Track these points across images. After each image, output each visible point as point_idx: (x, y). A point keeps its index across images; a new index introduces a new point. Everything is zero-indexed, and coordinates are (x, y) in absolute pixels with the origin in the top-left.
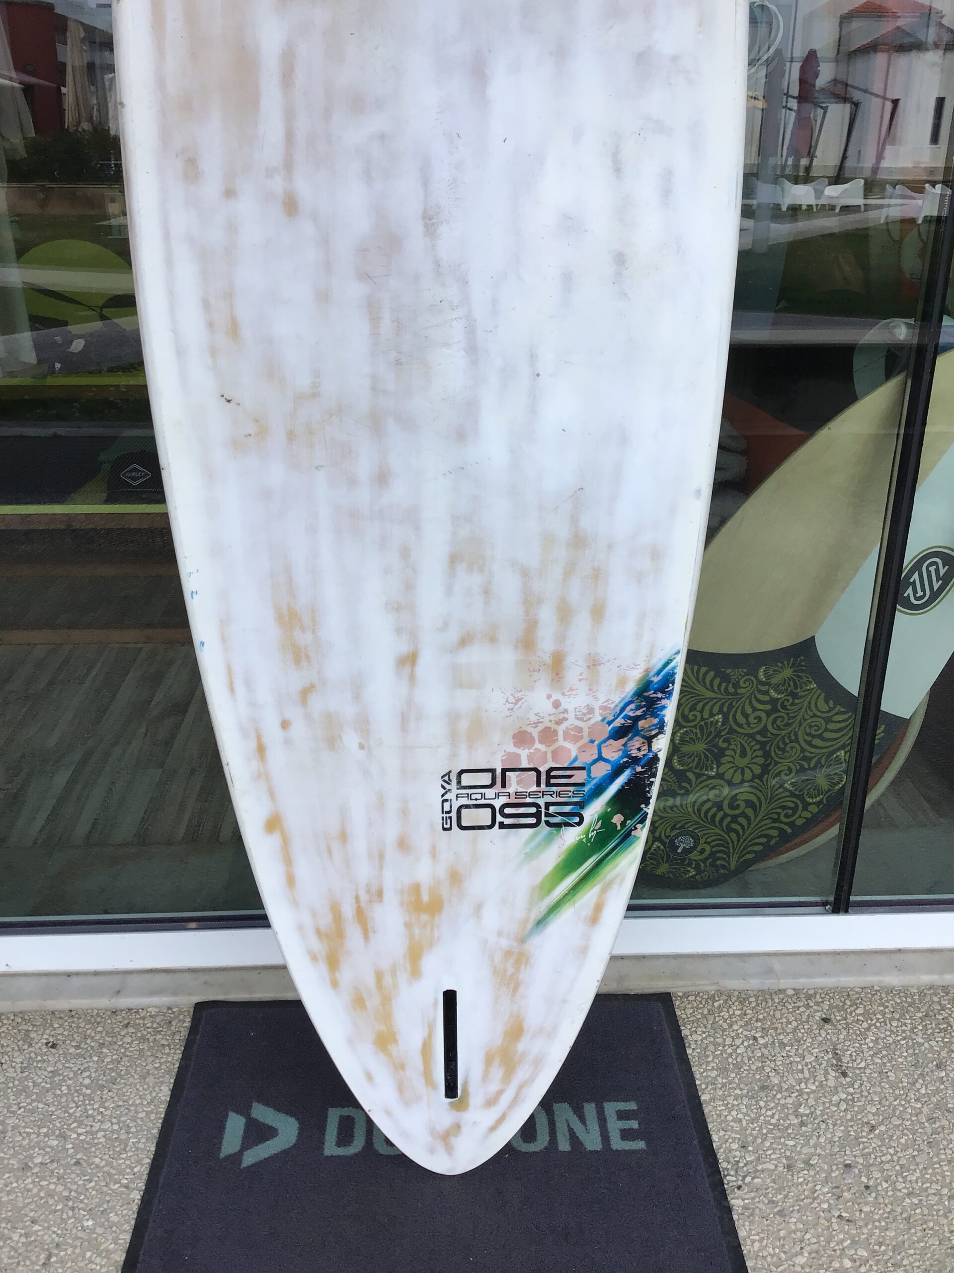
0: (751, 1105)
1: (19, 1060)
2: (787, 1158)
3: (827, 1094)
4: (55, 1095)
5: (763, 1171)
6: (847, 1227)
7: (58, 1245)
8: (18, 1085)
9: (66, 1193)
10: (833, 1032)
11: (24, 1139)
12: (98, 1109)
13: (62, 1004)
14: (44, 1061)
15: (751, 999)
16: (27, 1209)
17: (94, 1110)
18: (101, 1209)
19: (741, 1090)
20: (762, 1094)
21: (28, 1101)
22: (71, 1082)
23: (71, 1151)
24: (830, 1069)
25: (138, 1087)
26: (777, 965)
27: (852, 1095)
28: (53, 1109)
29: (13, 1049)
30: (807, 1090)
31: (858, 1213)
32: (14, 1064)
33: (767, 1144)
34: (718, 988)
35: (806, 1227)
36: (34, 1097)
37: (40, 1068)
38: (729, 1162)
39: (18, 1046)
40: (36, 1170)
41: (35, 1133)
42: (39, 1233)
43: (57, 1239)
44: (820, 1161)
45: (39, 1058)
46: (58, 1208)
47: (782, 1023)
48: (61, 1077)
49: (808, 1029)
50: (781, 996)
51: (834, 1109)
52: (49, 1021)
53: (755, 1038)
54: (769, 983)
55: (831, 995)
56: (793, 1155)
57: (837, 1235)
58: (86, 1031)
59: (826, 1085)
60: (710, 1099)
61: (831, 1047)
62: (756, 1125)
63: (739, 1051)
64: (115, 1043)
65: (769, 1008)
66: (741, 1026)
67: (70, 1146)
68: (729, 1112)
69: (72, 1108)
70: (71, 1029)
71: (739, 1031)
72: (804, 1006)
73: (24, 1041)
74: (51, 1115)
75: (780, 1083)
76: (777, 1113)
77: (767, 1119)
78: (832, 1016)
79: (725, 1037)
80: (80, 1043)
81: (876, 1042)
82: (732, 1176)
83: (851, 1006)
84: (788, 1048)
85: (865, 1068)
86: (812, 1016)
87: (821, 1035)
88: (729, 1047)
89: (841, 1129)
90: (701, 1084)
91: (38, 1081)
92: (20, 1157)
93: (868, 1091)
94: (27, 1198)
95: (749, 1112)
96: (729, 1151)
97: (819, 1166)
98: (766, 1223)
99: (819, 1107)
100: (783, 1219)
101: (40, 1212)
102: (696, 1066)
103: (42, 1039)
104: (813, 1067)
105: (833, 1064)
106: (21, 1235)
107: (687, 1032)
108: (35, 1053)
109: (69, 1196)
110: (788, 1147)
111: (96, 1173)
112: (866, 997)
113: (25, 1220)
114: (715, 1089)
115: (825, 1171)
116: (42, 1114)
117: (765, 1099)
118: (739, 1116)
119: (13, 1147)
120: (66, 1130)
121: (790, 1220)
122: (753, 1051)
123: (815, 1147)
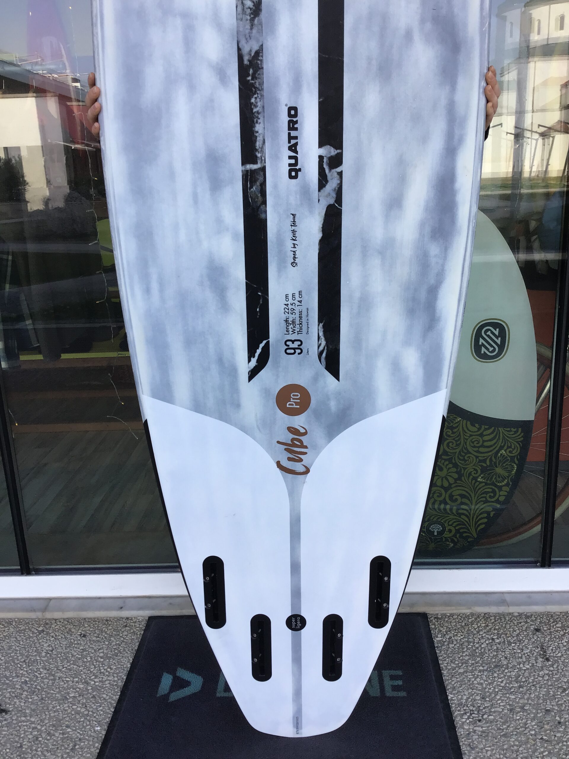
0: (489, 676)
1: (64, 643)
3: (536, 671)
4: (83, 661)
5: (495, 712)
6: (546, 745)
7: (80, 739)
8: (64, 656)
9: (86, 713)
10: (541, 637)
11: (65, 684)
12: (106, 669)
13: (90, 614)
14: (78, 644)
15: (491, 618)
16: (64, 720)
17: (105, 669)
18: (105, 721)
19: (483, 667)
20: (496, 670)
21: (68, 664)
22: (93, 655)
23: (90, 691)
24: (539, 657)
25: (129, 658)
26: (508, 598)
27: (552, 671)
28: (82, 668)
29: (62, 637)
30: (524, 668)
31: (553, 737)
32: (62, 645)
33: (498, 697)
34: (471, 611)
35: (520, 744)
36: (72, 662)
37: (76, 648)
38: (474, 707)
39: (65, 636)
40: (71, 700)
41: (71, 681)
43: (79, 736)
44: (531, 707)
45: (76, 642)
46: (81, 720)
47: (510, 631)
48: (87, 652)
49: (526, 634)
50: (511, 616)
51: (540, 679)
52: (82, 623)
53: (493, 639)
54: (502, 609)
55: (541, 616)
56: (514, 704)
57: (539, 749)
58: (102, 629)
59: (536, 665)
60: (464, 672)
61: (540, 645)
62: (491, 687)
63: (483, 646)
64: (118, 635)
65: (502, 622)
66: (485, 633)
67: (90, 688)
68: (475, 679)
69: (92, 668)
70: (94, 627)
71: (483, 635)
72: (524, 622)
73: (68, 633)
74: (81, 672)
75: (508, 663)
76: (505, 680)
77: (500, 683)
78: (542, 628)
79: (474, 638)
82: (476, 714)
83: (553, 622)
84: (513, 645)
85: (561, 657)
86: (529, 628)
87: (534, 638)
88: (477, 644)
89: (544, 690)
90: (458, 664)
91: (75, 654)
92: (62, 693)
93: (562, 670)
94: (65, 715)
95: (488, 679)
96: (475, 701)
97: (530, 710)
98: (495, 741)
99: (531, 677)
100: (506, 739)
101: (71, 722)
102: (456, 653)
103: (78, 632)
104: (528, 655)
105: (540, 654)
106: (60, 734)
107: (452, 635)
108: (74, 639)
109: (88, 714)
110: (511, 699)
111: (104, 702)
112: (563, 617)
113: (63, 726)
114: (467, 666)
115: (534, 713)
116: (75, 671)
117: (498, 672)
118: (481, 681)
119: (59, 688)
120: (88, 680)
121: (510, 740)
122: (491, 647)
123: (528, 699)
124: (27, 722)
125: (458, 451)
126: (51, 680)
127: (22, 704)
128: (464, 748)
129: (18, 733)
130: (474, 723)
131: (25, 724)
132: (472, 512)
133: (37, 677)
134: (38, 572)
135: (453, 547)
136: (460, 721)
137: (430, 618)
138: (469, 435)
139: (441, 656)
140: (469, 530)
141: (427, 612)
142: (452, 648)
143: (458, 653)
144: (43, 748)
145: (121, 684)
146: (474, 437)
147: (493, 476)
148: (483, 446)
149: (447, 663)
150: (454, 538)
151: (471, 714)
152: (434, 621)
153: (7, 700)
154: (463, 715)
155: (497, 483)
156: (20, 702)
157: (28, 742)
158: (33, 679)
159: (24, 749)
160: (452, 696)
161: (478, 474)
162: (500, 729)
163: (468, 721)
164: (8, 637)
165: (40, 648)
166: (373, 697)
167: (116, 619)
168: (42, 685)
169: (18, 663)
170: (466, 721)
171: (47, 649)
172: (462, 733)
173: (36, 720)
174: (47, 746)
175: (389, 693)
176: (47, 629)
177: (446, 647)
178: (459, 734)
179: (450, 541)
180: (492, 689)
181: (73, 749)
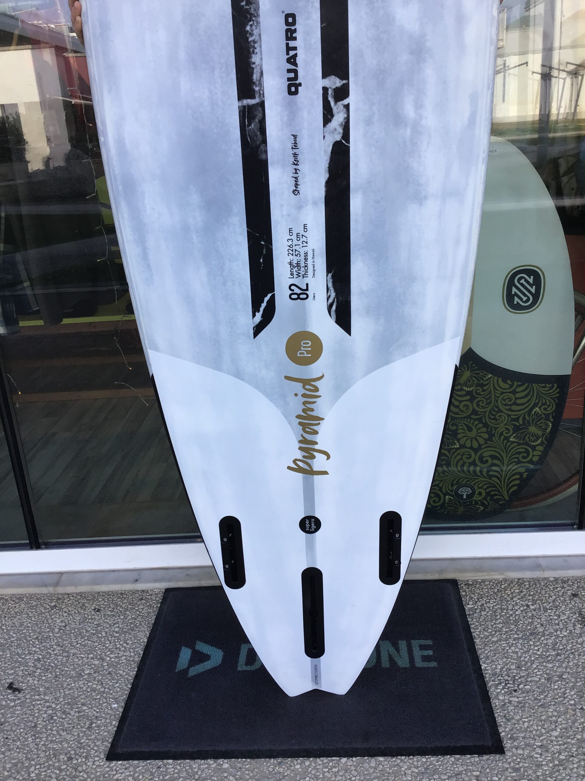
0: (524, 644)
1: (78, 618)
2: (547, 674)
3: (575, 638)
4: (97, 636)
5: (531, 681)
7: (96, 717)
8: (77, 632)
9: (102, 690)
10: (579, 602)
11: (79, 660)
12: (122, 644)
13: (104, 588)
14: (92, 619)
15: (525, 583)
16: (80, 698)
17: (120, 645)
18: (122, 698)
19: (518, 635)
20: (531, 637)
21: (83, 640)
22: (108, 630)
23: (106, 667)
24: (577, 623)
25: (146, 632)
26: (543, 562)
28: (96, 644)
29: (75, 612)
30: (561, 635)
32: (75, 621)
33: (534, 666)
34: (503, 577)
35: (559, 714)
36: (86, 638)
37: (90, 623)
38: (509, 676)
39: (78, 611)
40: (86, 677)
41: (86, 657)
42: (86, 711)
43: (96, 714)
44: (569, 676)
45: (90, 617)
46: (98, 697)
47: (546, 597)
49: (563, 600)
50: (546, 581)
52: (96, 597)
53: (528, 606)
54: (537, 574)
55: (579, 581)
56: (552, 672)
58: (117, 603)
59: (574, 632)
60: (497, 641)
61: (578, 611)
62: (527, 655)
63: (517, 613)
64: (134, 608)
65: (537, 588)
66: (519, 599)
67: (106, 664)
68: (510, 648)
69: (107, 644)
70: (108, 602)
71: (517, 602)
72: (561, 587)
73: (81, 608)
74: (96, 648)
75: (544, 631)
76: (542, 648)
77: (536, 651)
78: (579, 593)
79: (508, 605)
80: (114, 609)
82: (511, 684)
84: (549, 611)
86: (566, 593)
87: (571, 604)
88: (511, 611)
90: (491, 632)
91: (89, 629)
92: (77, 670)
94: (80, 692)
95: (523, 647)
96: (510, 670)
97: (568, 679)
98: (533, 711)
99: (569, 645)
100: (543, 710)
101: (87, 700)
102: (489, 621)
103: (92, 607)
104: (565, 622)
105: (579, 620)
106: (76, 712)
107: (484, 602)
108: (87, 614)
109: (104, 691)
110: (548, 668)
111: (120, 679)
113: (78, 704)
114: (501, 634)
115: (573, 682)
116: (90, 647)
117: (533, 640)
118: (516, 650)
119: (73, 665)
120: (104, 656)
121: (548, 710)
122: (526, 613)
123: (566, 668)
124: (41, 700)
125: (489, 409)
126: (66, 657)
127: (36, 682)
128: (500, 720)
129: (32, 712)
130: (509, 693)
131: (39, 702)
132: (504, 473)
133: (51, 654)
134: (49, 546)
135: (483, 510)
136: (494, 691)
137: (461, 584)
138: (500, 392)
139: (473, 624)
140: (499, 492)
141: (457, 579)
142: (485, 616)
143: (491, 621)
144: (58, 727)
145: (138, 659)
146: (506, 394)
147: (526, 435)
148: (515, 404)
149: (480, 632)
150: (485, 502)
151: (506, 684)
152: (464, 588)
153: (20, 679)
154: (498, 685)
155: (530, 443)
156: (34, 680)
157: (42, 721)
158: (46, 655)
159: (38, 729)
160: (486, 666)
161: (511, 433)
162: (537, 699)
163: (503, 692)
164: (19, 613)
165: (53, 624)
166: (402, 668)
168: (56, 662)
169: (31, 640)
170: (500, 692)
171: (60, 624)
172: (497, 704)
173: (50, 698)
174: (63, 726)
175: (419, 663)
176: (59, 604)
177: (478, 615)
178: (493, 705)
179: (480, 503)
180: (528, 657)
181: (90, 728)
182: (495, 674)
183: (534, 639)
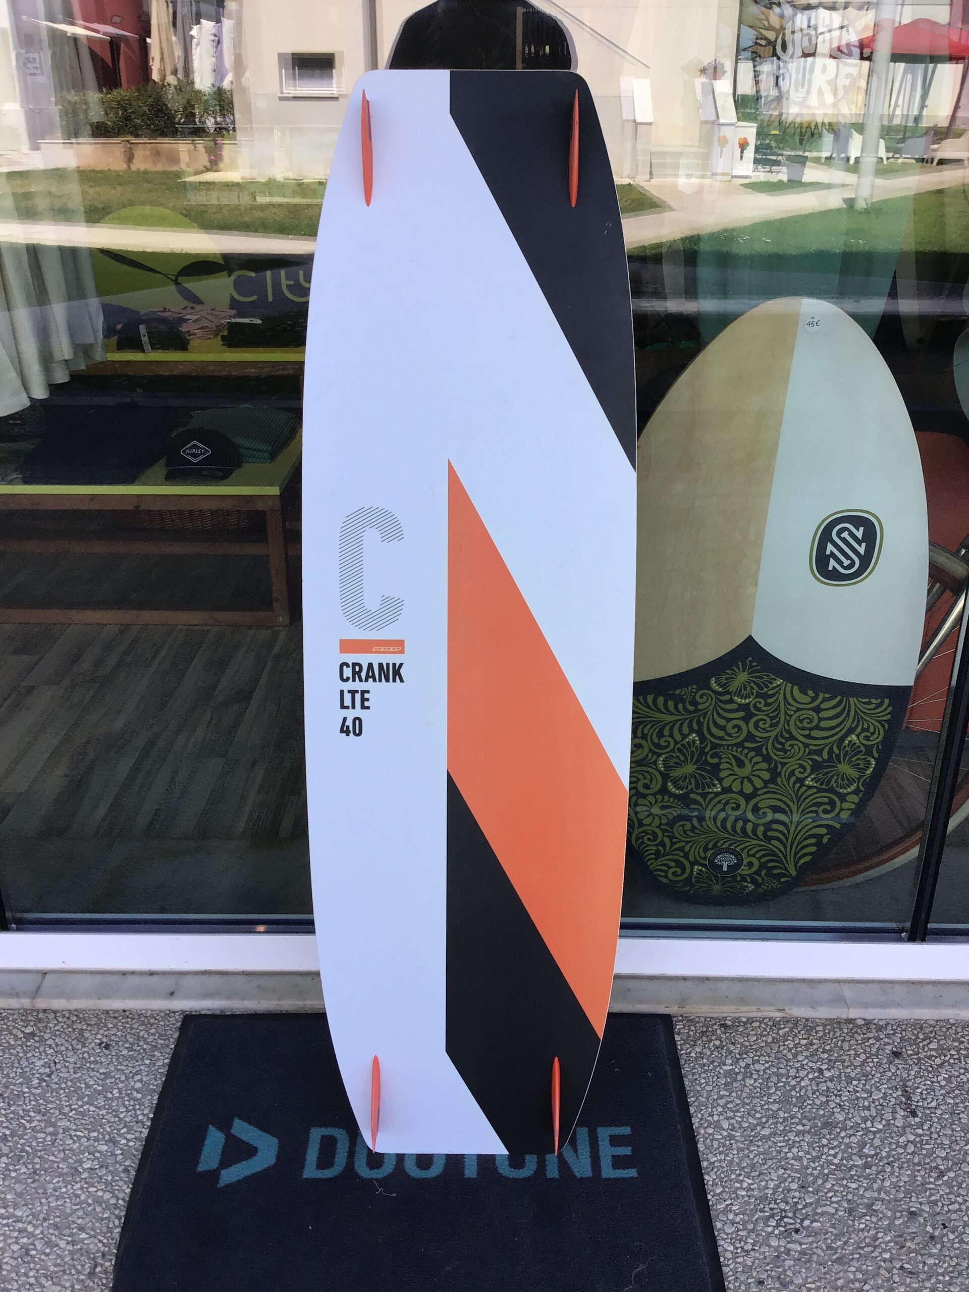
0: (813, 1143)
1: (71, 1060)
2: (849, 1201)
3: (893, 1135)
4: (105, 1097)
5: (822, 1214)
6: (908, 1280)
8: (71, 1086)
9: (113, 1201)
10: (903, 1068)
11: (74, 1142)
13: (117, 1004)
15: (818, 1029)
16: (74, 1215)
19: (804, 1125)
20: (825, 1131)
21: (80, 1103)
22: (123, 1085)
23: (120, 1158)
24: (898, 1109)
26: (848, 993)
27: (921, 1136)
28: (103, 1112)
29: (67, 1048)
30: (872, 1129)
31: (921, 1265)
32: (67, 1064)
33: (828, 1186)
34: (783, 1015)
35: (865, 1277)
36: (86, 1099)
37: (93, 1071)
38: (787, 1203)
39: (72, 1045)
40: (85, 1175)
41: (84, 1137)
43: (102, 1249)
44: (884, 1207)
45: (92, 1059)
46: (106, 1215)
47: (850, 1055)
48: (113, 1080)
49: (877, 1062)
50: (851, 1026)
51: (901, 1151)
52: (103, 1021)
53: (821, 1071)
54: (837, 1012)
55: (904, 1027)
56: (856, 1199)
57: (897, 1288)
58: (139, 1033)
59: (894, 1124)
60: (770, 1134)
61: (901, 1084)
62: (817, 1164)
63: (803, 1084)
65: (836, 1038)
66: (806, 1057)
67: (120, 1152)
68: (790, 1149)
69: (122, 1112)
70: (124, 1030)
71: (804, 1063)
72: (874, 1037)
73: (78, 1041)
74: (102, 1119)
75: (845, 1120)
76: (840, 1153)
77: (829, 1158)
78: (904, 1050)
79: (789, 1068)
80: (133, 1044)
81: (949, 1080)
82: (790, 1218)
83: (924, 1040)
84: (855, 1083)
85: (936, 1108)
86: (882, 1049)
87: (890, 1071)
88: (793, 1079)
89: (907, 1173)
90: (761, 1118)
91: (91, 1083)
92: (70, 1161)
93: (938, 1133)
94: (75, 1205)
95: (811, 1150)
96: (788, 1192)
97: (882, 1213)
98: (823, 1271)
99: (885, 1148)
100: (841, 1267)
101: (87, 1220)
102: (757, 1097)
103: (95, 1039)
104: (880, 1104)
105: (901, 1102)
106: (68, 1243)
107: (749, 1061)
108: (88, 1052)
109: (115, 1204)
110: (851, 1190)
112: (940, 1030)
113: (72, 1226)
114: (776, 1123)
115: (888, 1218)
116: (93, 1117)
117: (828, 1137)
118: (800, 1154)
119: (64, 1151)
120: (116, 1136)
121: (849, 1269)
122: (818, 1085)
123: (879, 1191)
124: (8, 1218)
125: (774, 734)
126: (50, 1134)
130: (787, 1234)
132: (791, 834)
133: (25, 1128)
134: (24, 926)
135: (753, 889)
136: (762, 1230)
137: (713, 1025)
138: (795, 709)
139: (731, 1102)
140: (783, 864)
142: (751, 1088)
143: (761, 1097)
144: (38, 1271)
146: (804, 711)
147: (833, 776)
148: (817, 727)
149: (742, 1117)
150: (757, 877)
151: (782, 1218)
152: (719, 1032)
154: (767, 1219)
155: (838, 789)
157: (11, 1257)
158: (18, 1130)
159: (4, 1273)
160: (751, 1181)
161: (807, 774)
162: (831, 1248)
163: (776, 1232)
165: (28, 1069)
167: (163, 1014)
168: (34, 1144)
170: (772, 1232)
171: (42, 1071)
172: (767, 1254)
173: (25, 1215)
174: (46, 1268)
176: (40, 1031)
177: (741, 1084)
179: (749, 880)
180: (820, 1168)
181: (92, 1274)
182: (764, 1198)
183: (830, 1134)
